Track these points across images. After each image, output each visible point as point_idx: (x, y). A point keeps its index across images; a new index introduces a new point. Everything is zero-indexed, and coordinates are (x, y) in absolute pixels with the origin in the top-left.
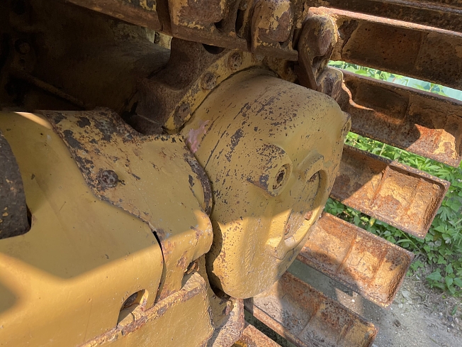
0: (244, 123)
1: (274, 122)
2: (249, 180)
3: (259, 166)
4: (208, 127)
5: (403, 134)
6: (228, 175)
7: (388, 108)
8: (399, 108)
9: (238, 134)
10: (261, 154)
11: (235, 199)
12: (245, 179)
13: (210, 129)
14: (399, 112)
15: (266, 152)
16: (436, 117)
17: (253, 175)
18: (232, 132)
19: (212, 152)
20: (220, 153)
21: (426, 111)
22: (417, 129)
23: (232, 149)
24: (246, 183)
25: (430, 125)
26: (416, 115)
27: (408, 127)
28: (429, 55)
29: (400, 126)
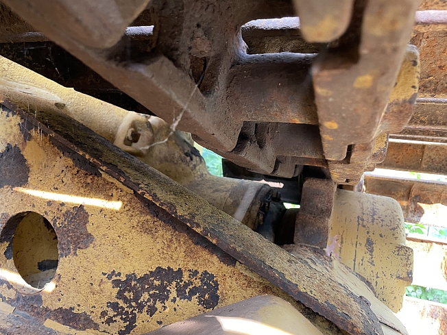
0: (368, 233)
1: (391, 228)
2: (398, 277)
3: (402, 265)
4: (340, 241)
5: (411, 212)
6: (377, 277)
7: (394, 194)
8: (402, 193)
9: (370, 243)
10: (398, 255)
11: (392, 295)
12: (394, 277)
13: (342, 242)
14: (403, 196)
15: (401, 253)
16: (432, 196)
17: (400, 273)
18: (364, 242)
19: (355, 260)
20: (362, 260)
21: (424, 192)
22: (420, 207)
23: (371, 255)
24: (396, 280)
25: (428, 202)
26: (416, 196)
27: (413, 206)
28: (430, 157)
29: (407, 206)
